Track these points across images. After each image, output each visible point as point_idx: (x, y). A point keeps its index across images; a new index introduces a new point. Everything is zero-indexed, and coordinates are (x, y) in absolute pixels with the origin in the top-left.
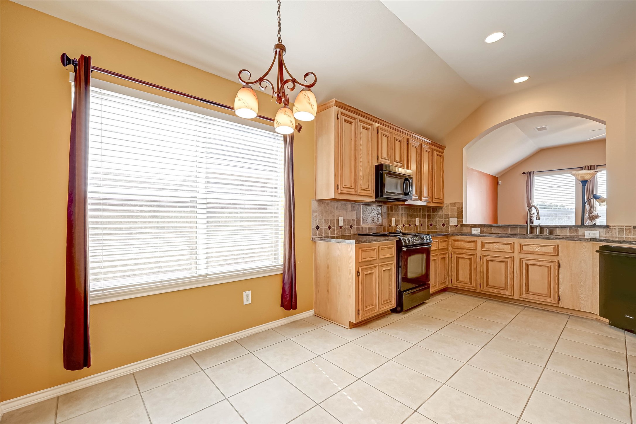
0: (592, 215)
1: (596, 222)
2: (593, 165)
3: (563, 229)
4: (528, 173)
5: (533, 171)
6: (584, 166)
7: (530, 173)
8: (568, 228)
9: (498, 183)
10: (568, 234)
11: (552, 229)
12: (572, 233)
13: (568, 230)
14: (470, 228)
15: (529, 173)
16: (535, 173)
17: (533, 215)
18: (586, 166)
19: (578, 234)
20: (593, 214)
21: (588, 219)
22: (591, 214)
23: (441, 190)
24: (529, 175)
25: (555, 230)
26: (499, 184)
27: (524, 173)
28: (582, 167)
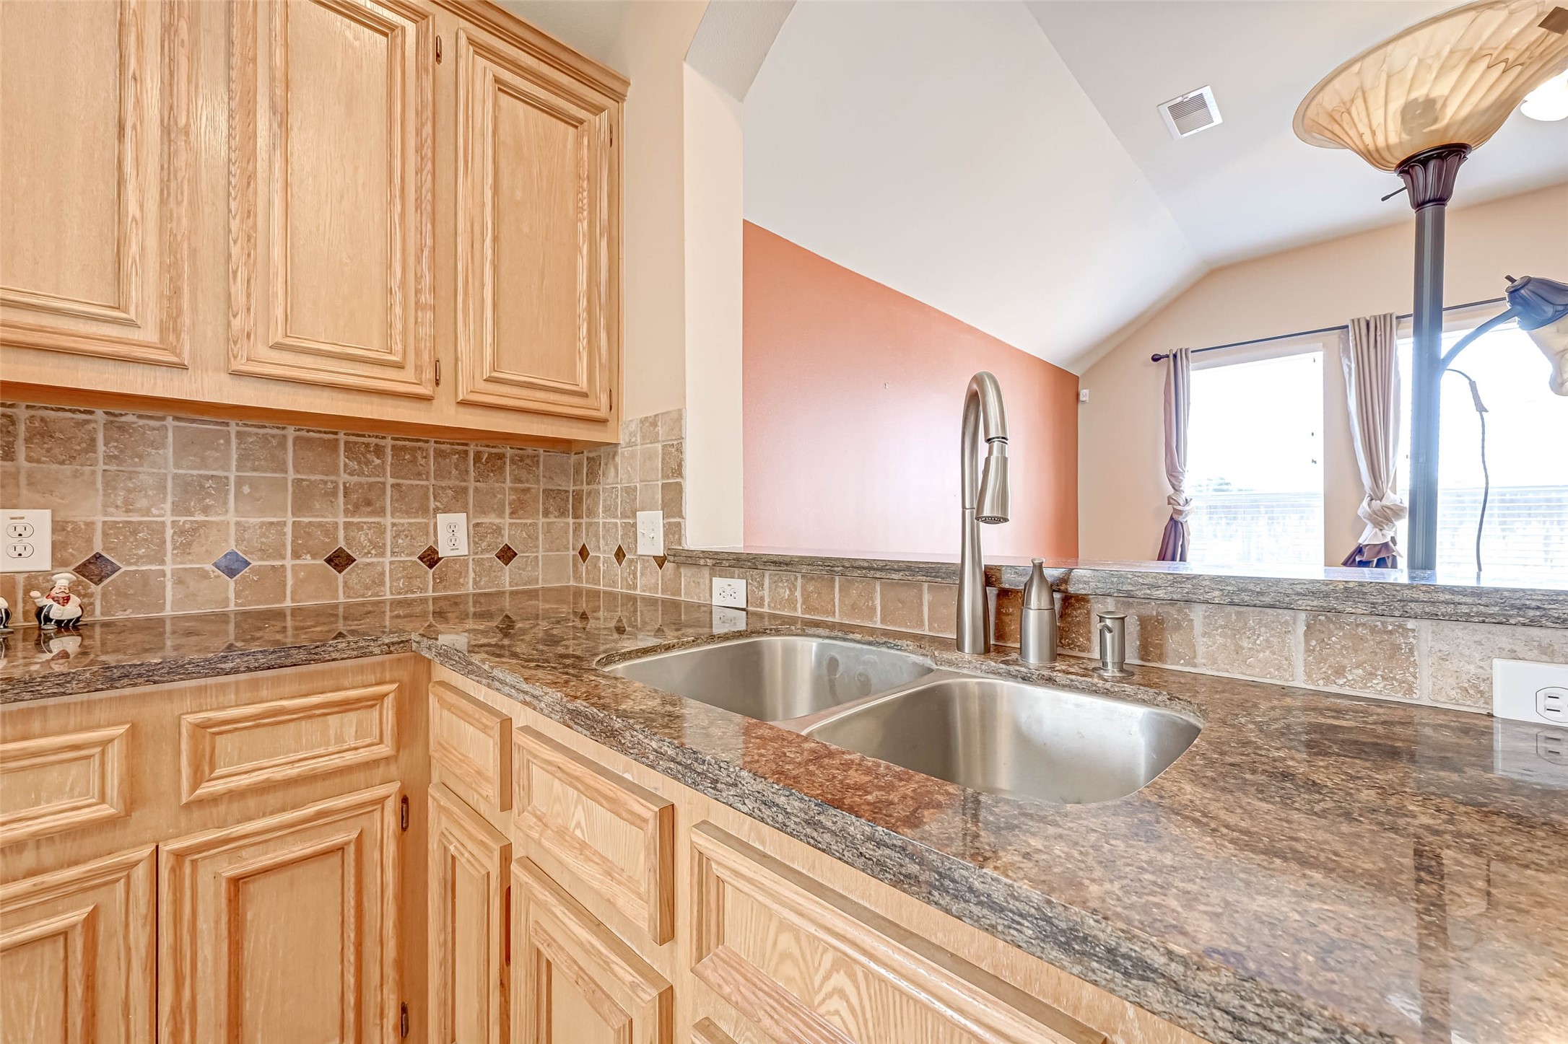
0: (1383, 507)
1: (1396, 532)
2: (1385, 316)
3: (1252, 617)
4: (1167, 356)
5: (1184, 347)
6: (1353, 321)
7: (1175, 356)
8: (1303, 616)
9: (1077, 395)
10: (1300, 682)
11: (1151, 610)
12: (1340, 671)
13: (1301, 628)
14: (707, 575)
15: (1171, 357)
16: (1190, 355)
17: (1187, 508)
18: (1359, 320)
19: (1410, 690)
20: (1385, 502)
21: (1367, 521)
22: (1376, 504)
23: (575, 338)
24: (1171, 362)
25: (1178, 627)
26: (1082, 398)
27: (1156, 359)
28: (1347, 327)
